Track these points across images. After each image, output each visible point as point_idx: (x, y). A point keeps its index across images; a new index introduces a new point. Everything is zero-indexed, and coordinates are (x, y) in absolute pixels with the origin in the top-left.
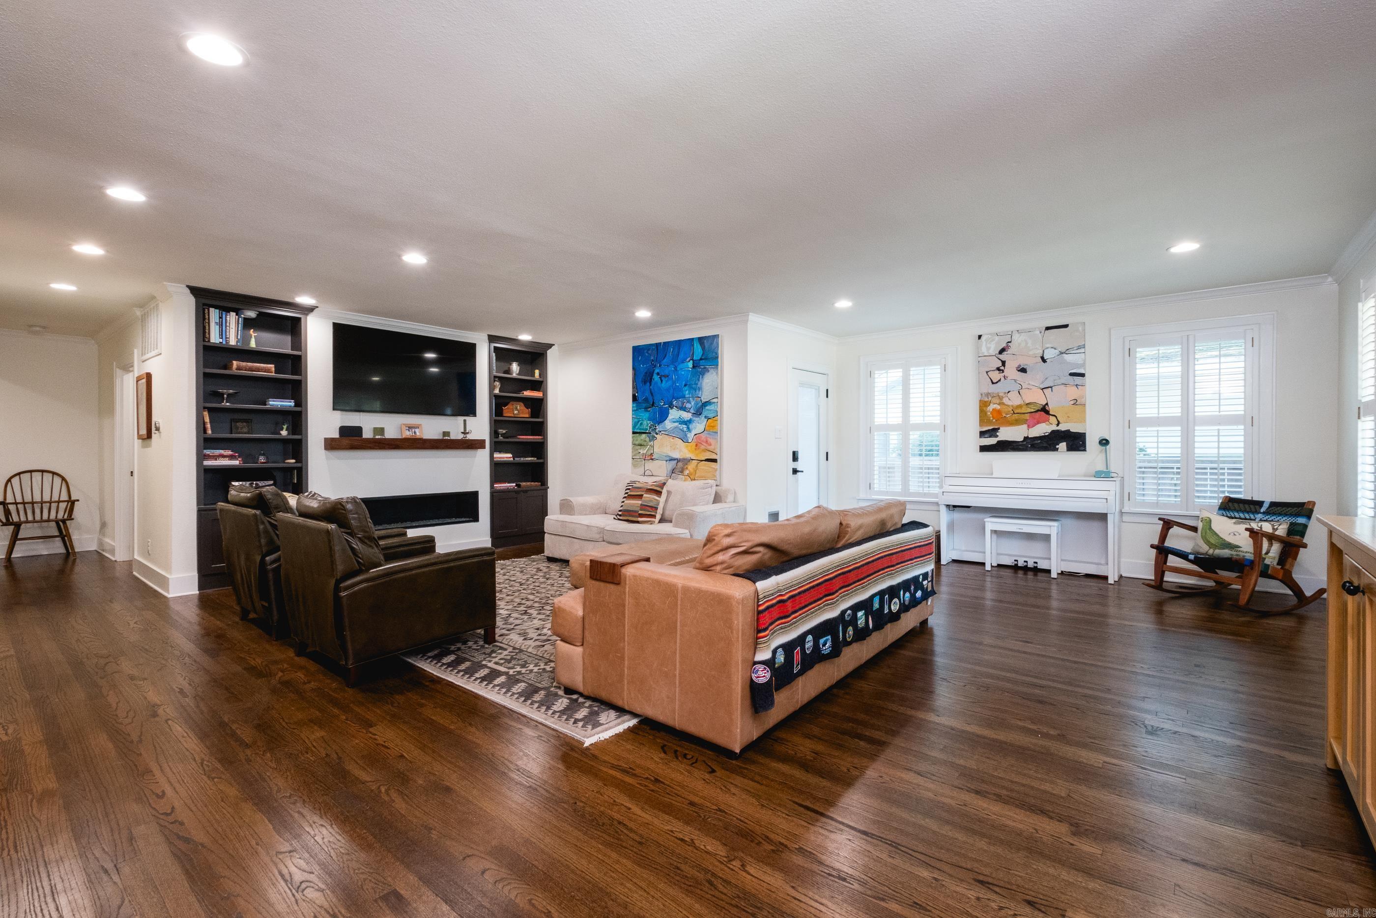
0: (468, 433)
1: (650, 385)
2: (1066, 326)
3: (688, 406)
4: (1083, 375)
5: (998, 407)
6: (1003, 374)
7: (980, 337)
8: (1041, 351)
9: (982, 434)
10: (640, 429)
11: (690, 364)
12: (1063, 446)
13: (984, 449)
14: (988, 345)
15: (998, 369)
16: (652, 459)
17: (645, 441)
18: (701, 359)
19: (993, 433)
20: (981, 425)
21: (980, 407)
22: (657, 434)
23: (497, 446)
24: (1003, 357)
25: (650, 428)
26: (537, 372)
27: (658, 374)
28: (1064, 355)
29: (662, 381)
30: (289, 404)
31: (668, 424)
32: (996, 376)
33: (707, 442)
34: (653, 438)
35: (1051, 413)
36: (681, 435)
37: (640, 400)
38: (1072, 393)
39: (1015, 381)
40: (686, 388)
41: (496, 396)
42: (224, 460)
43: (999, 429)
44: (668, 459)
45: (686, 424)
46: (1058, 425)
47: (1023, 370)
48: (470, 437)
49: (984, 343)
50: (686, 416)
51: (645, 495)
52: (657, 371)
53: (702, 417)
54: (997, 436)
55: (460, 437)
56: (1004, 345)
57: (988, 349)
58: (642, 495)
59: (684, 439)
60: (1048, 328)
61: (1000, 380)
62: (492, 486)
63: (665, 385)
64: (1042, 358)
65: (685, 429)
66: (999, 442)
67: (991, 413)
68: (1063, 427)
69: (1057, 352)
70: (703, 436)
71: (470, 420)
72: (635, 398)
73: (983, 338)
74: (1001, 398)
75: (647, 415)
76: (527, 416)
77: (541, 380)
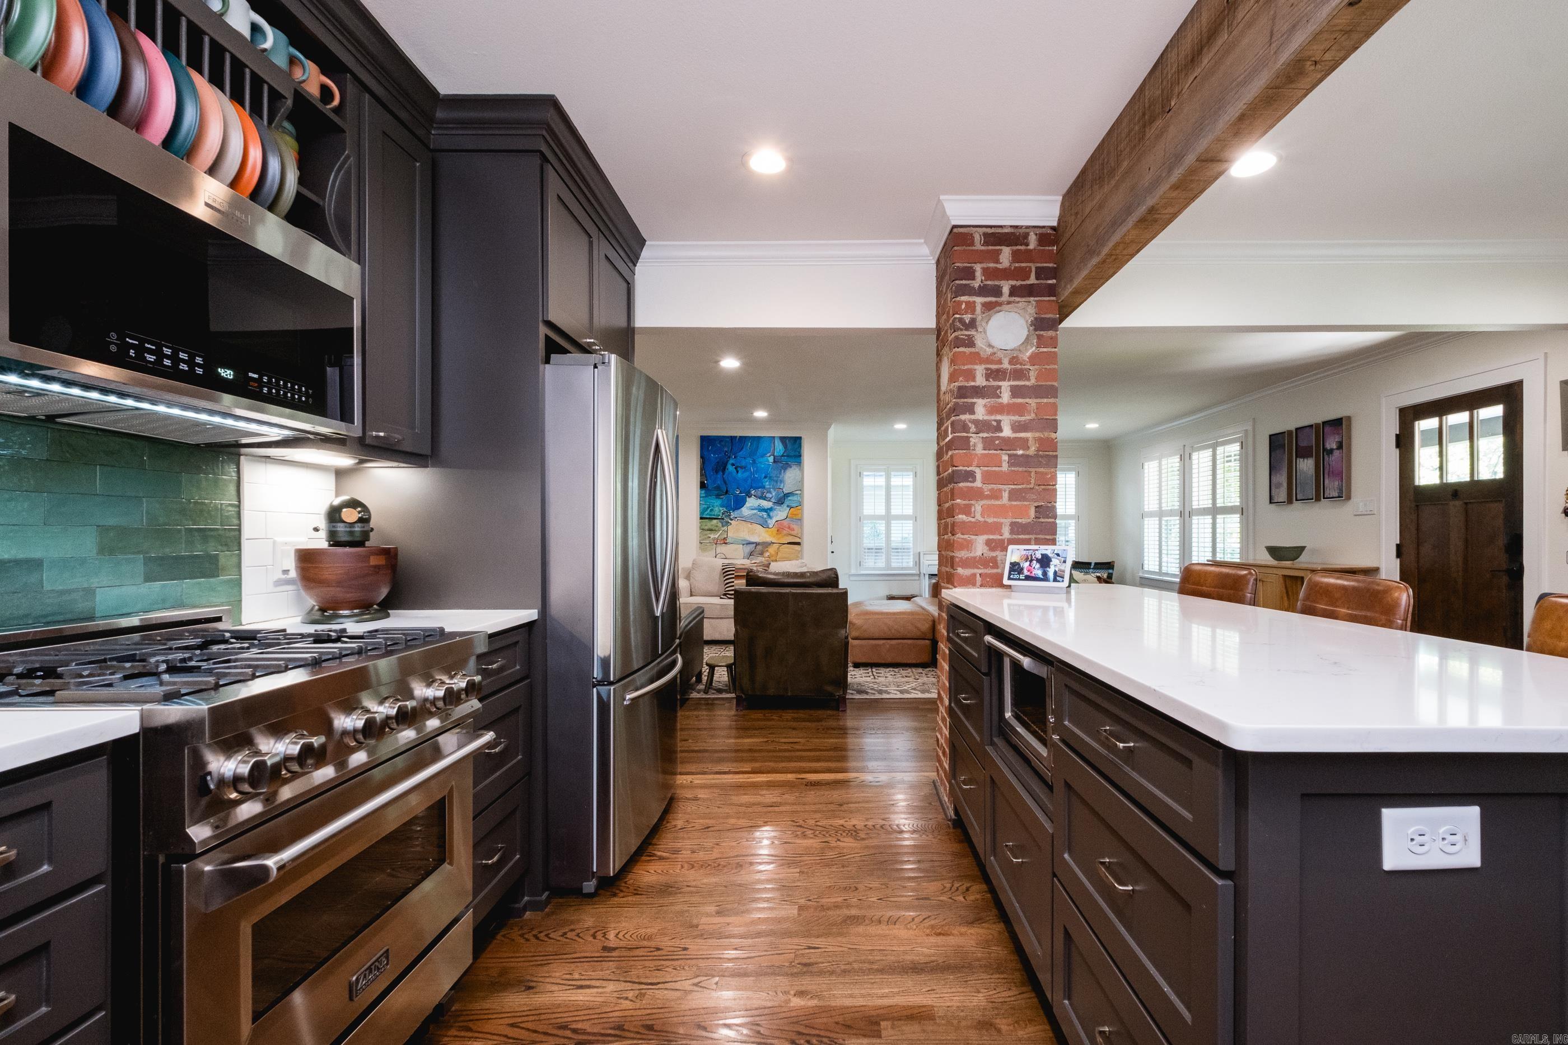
1: (723, 475)
3: (769, 495)
10: (710, 515)
11: (771, 459)
16: (726, 543)
17: (717, 526)
18: (782, 456)
22: (731, 520)
25: (723, 514)
27: (733, 465)
29: (737, 472)
31: (745, 511)
33: (789, 528)
34: (728, 524)
36: (760, 521)
37: (710, 487)
40: (766, 480)
44: (745, 542)
45: (766, 512)
50: (766, 504)
52: (731, 461)
53: (785, 506)
59: (764, 525)
63: (740, 475)
65: (765, 516)
70: (786, 522)
72: (703, 486)
75: (718, 502)
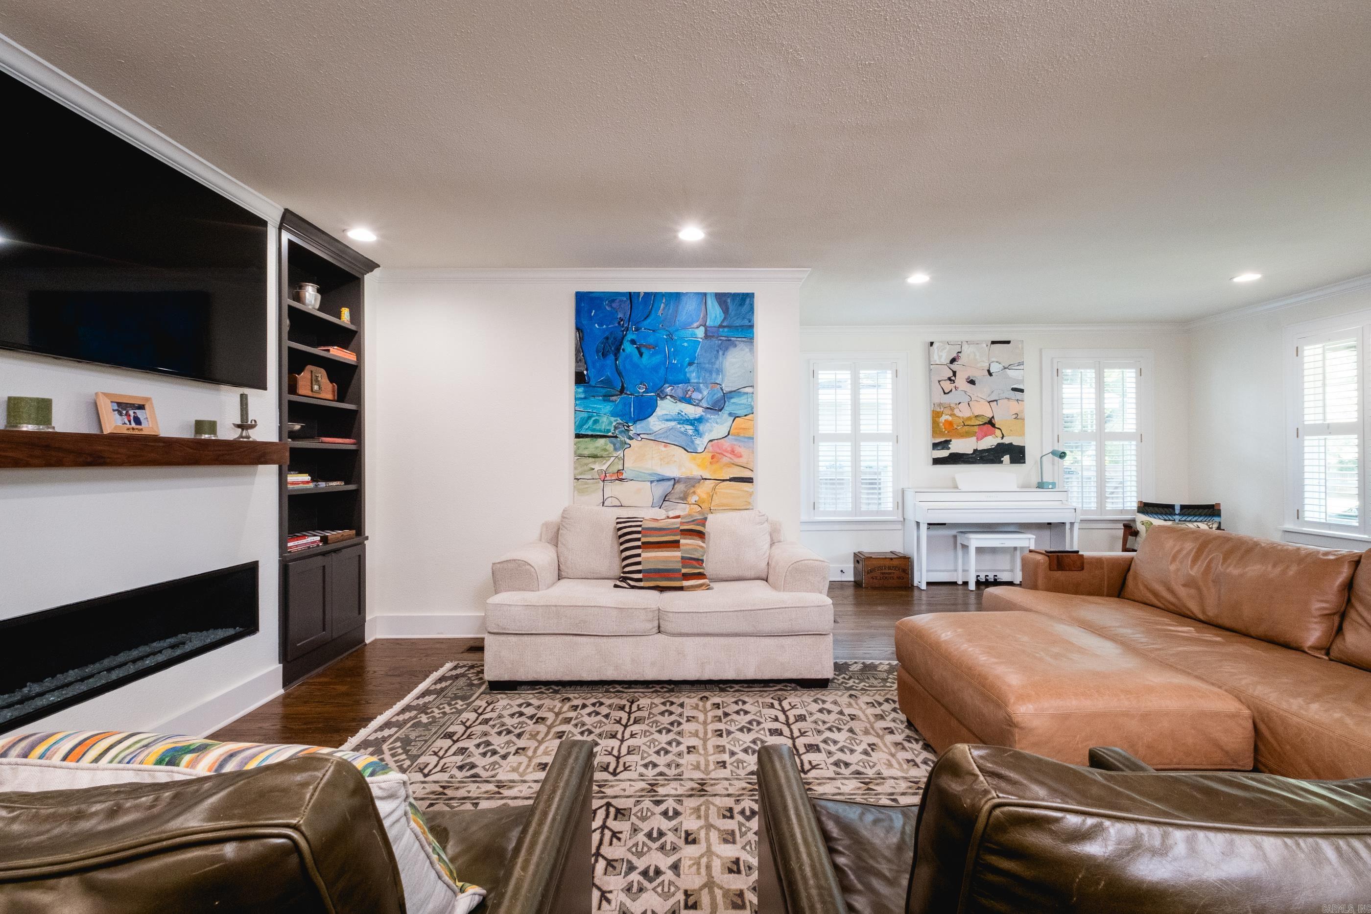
0: (252, 427)
1: (616, 360)
2: (1008, 342)
3: (696, 396)
4: (1022, 391)
5: (950, 418)
6: (954, 385)
7: (932, 344)
8: (988, 364)
9: (935, 446)
10: (594, 430)
11: (700, 333)
12: (1006, 458)
13: (937, 461)
14: (941, 354)
15: (950, 379)
16: (621, 480)
17: (605, 450)
18: (721, 326)
19: (945, 445)
20: (933, 436)
21: (933, 417)
22: (631, 438)
23: (289, 458)
24: (954, 367)
25: (616, 428)
26: (345, 313)
27: (633, 342)
28: (1007, 370)
29: (641, 354)
31: (654, 423)
32: (947, 386)
33: (733, 452)
34: (624, 446)
35: (996, 426)
36: (682, 440)
37: (592, 383)
38: (1014, 407)
39: (965, 392)
40: (692, 368)
41: (291, 350)
43: (951, 441)
44: (655, 478)
45: (692, 424)
46: (1002, 438)
47: (972, 382)
48: (251, 436)
49: (936, 350)
50: (692, 411)
51: (682, 541)
52: (630, 336)
53: (724, 414)
54: (949, 448)
55: (235, 434)
56: (954, 355)
57: (940, 357)
58: (678, 541)
59: (688, 448)
60: (993, 343)
61: (951, 391)
62: (282, 546)
63: (647, 360)
64: (989, 371)
65: (690, 432)
66: (951, 454)
67: (944, 424)
68: (1006, 441)
69: (1001, 366)
70: (727, 444)
72: (580, 379)
73: (935, 345)
74: (952, 409)
75: (607, 408)
76: (330, 397)
77: (353, 327)
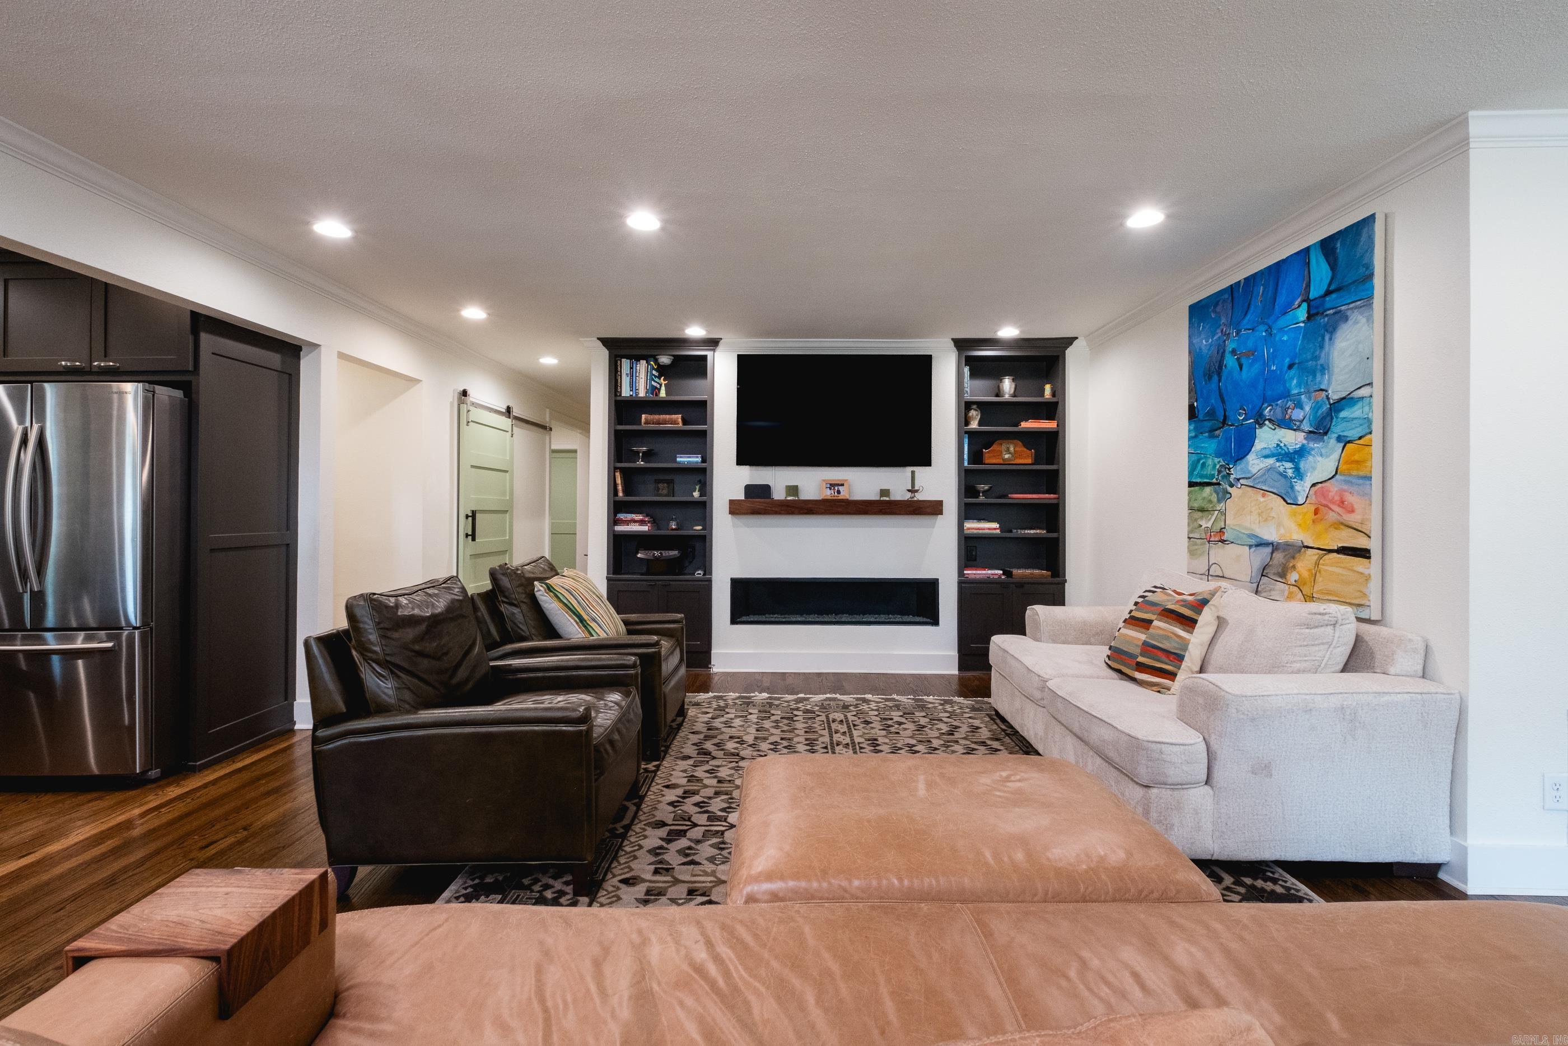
0: (917, 491)
1: (1220, 381)
3: (1297, 414)
10: (1202, 476)
11: (1302, 313)
16: (1223, 541)
17: (1210, 501)
18: (1328, 293)
22: (1232, 486)
23: (968, 511)
25: (1219, 472)
26: (1048, 388)
27: (1234, 352)
29: (1241, 367)
30: (695, 459)
31: (1254, 463)
33: (1342, 503)
34: (1225, 496)
36: (1280, 486)
37: (1201, 417)
40: (1292, 372)
41: (972, 434)
42: (635, 525)
44: (1253, 542)
45: (1292, 461)
48: (920, 497)
50: (1292, 439)
51: (1156, 623)
52: (1231, 345)
53: (1331, 440)
55: (908, 496)
58: (1150, 622)
59: (1288, 498)
62: (961, 573)
63: (1246, 374)
65: (1290, 473)
70: (1334, 487)
71: (920, 471)
72: (1192, 413)
75: (1212, 446)
76: (1029, 461)
77: (1055, 400)
